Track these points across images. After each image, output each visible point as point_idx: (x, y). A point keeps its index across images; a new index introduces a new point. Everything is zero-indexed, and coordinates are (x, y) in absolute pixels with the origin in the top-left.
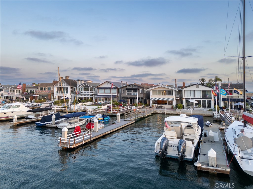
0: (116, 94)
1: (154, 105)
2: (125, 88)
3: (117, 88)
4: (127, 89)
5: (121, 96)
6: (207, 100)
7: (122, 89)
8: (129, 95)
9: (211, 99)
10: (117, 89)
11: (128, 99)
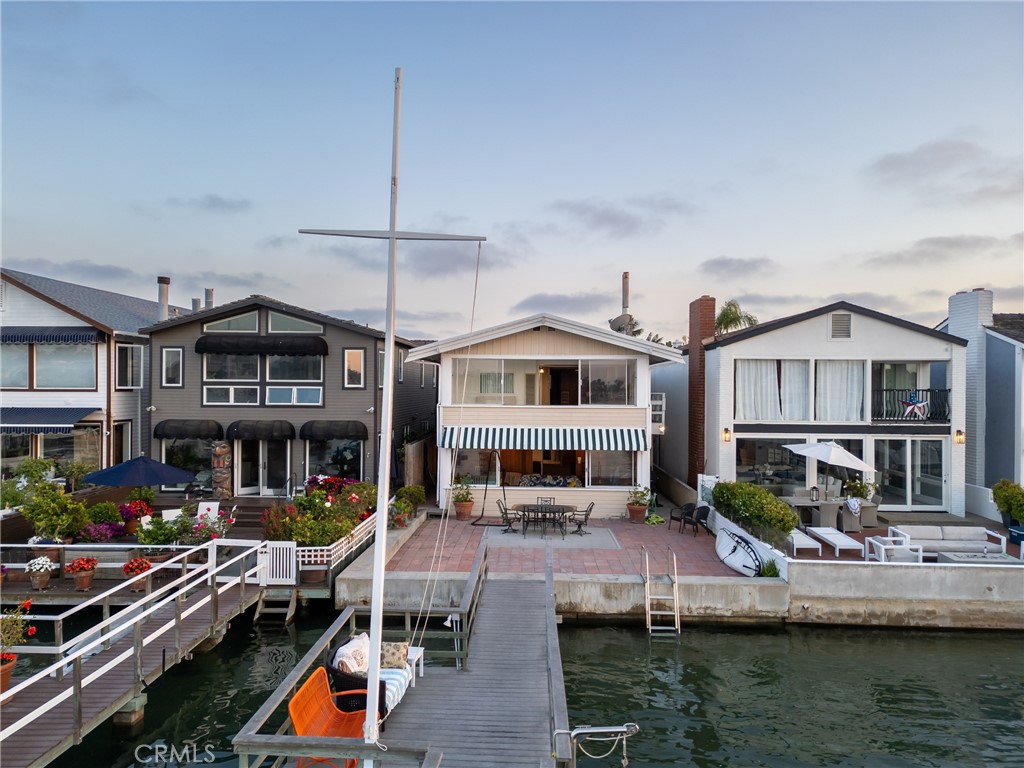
0: (97, 400)
1: (477, 490)
2: (191, 337)
3: (102, 335)
4: (204, 347)
5: (147, 416)
6: (908, 438)
7: (156, 343)
8: (231, 408)
9: (948, 431)
10: (102, 350)
11: (219, 447)
